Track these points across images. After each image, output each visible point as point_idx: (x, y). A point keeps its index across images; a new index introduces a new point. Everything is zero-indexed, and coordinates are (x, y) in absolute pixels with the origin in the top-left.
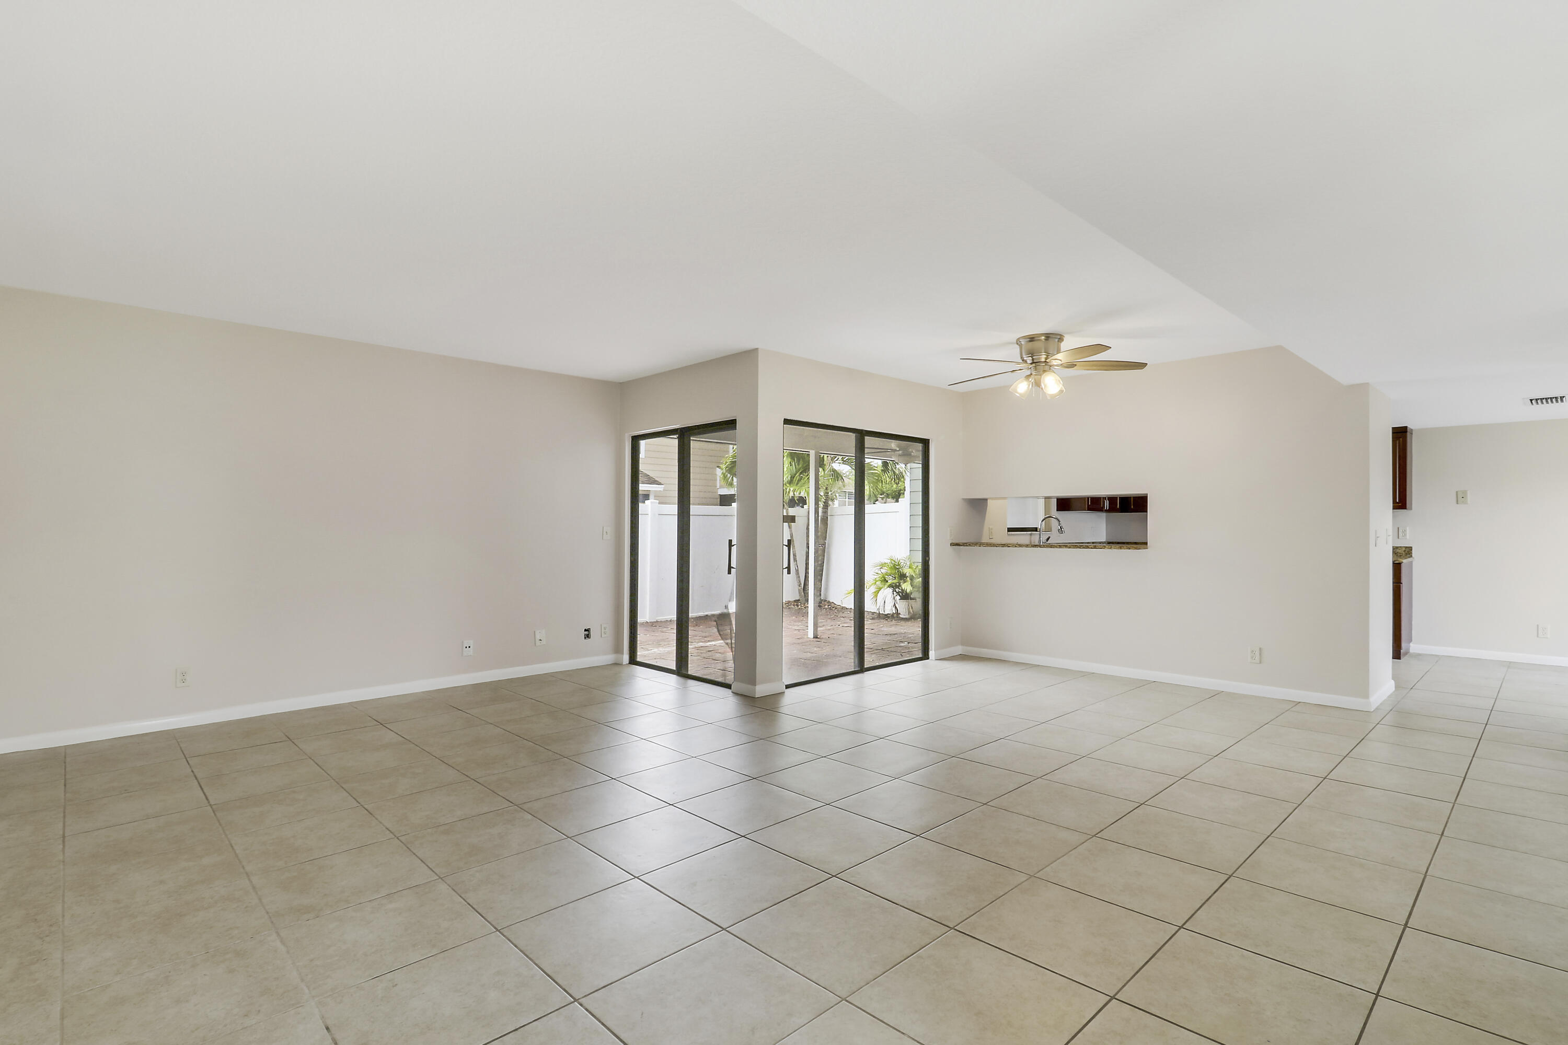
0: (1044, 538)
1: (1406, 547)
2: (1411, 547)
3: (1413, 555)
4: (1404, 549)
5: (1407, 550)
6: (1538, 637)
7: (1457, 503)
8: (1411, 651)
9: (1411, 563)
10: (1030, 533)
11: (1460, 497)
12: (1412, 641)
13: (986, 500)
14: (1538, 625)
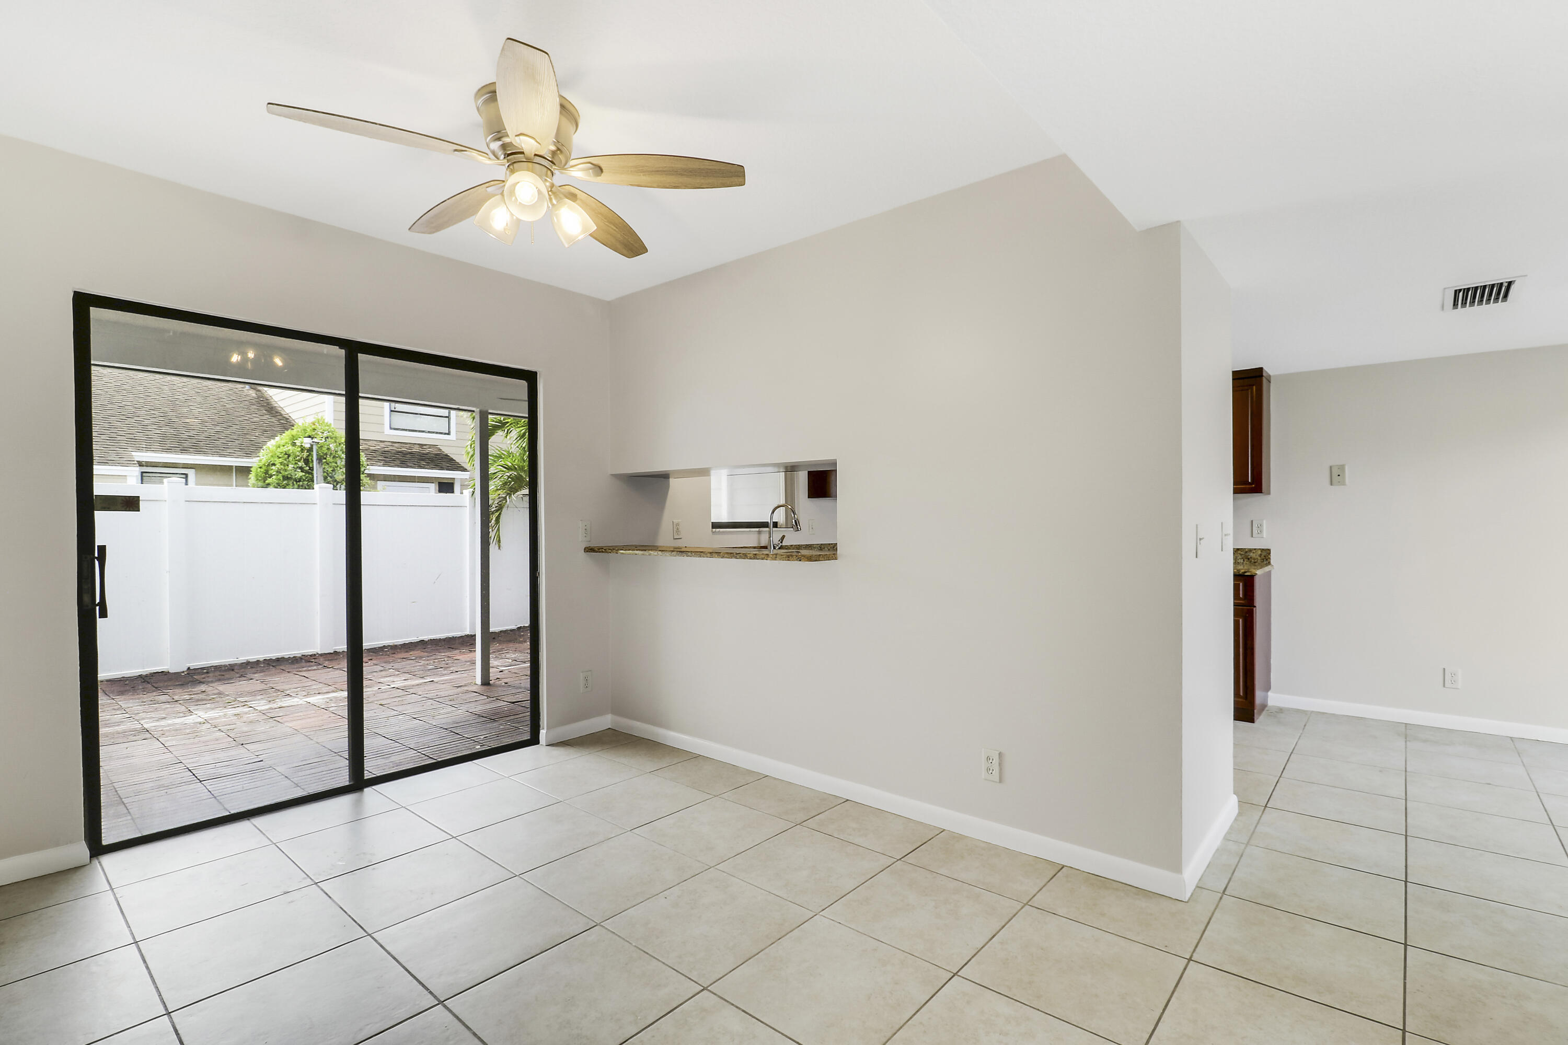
0: (776, 538)
1: (1262, 550)
2: (1269, 550)
3: (1272, 562)
4: (1259, 552)
5: (1264, 554)
6: (1444, 686)
7: (1331, 484)
8: (1271, 703)
9: (1269, 573)
10: (757, 529)
11: (1336, 476)
12: (1270, 688)
13: (664, 477)
14: (1444, 669)
